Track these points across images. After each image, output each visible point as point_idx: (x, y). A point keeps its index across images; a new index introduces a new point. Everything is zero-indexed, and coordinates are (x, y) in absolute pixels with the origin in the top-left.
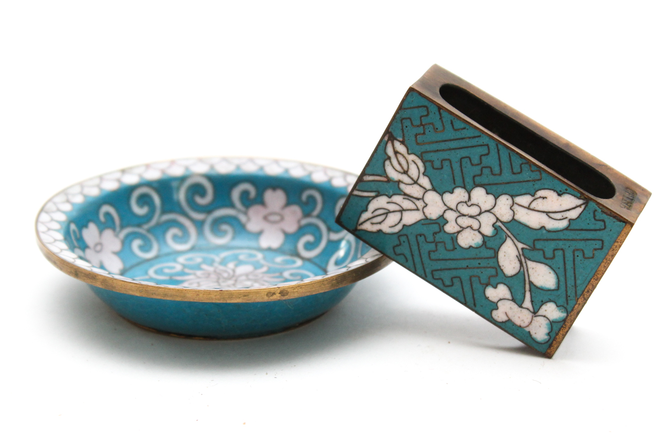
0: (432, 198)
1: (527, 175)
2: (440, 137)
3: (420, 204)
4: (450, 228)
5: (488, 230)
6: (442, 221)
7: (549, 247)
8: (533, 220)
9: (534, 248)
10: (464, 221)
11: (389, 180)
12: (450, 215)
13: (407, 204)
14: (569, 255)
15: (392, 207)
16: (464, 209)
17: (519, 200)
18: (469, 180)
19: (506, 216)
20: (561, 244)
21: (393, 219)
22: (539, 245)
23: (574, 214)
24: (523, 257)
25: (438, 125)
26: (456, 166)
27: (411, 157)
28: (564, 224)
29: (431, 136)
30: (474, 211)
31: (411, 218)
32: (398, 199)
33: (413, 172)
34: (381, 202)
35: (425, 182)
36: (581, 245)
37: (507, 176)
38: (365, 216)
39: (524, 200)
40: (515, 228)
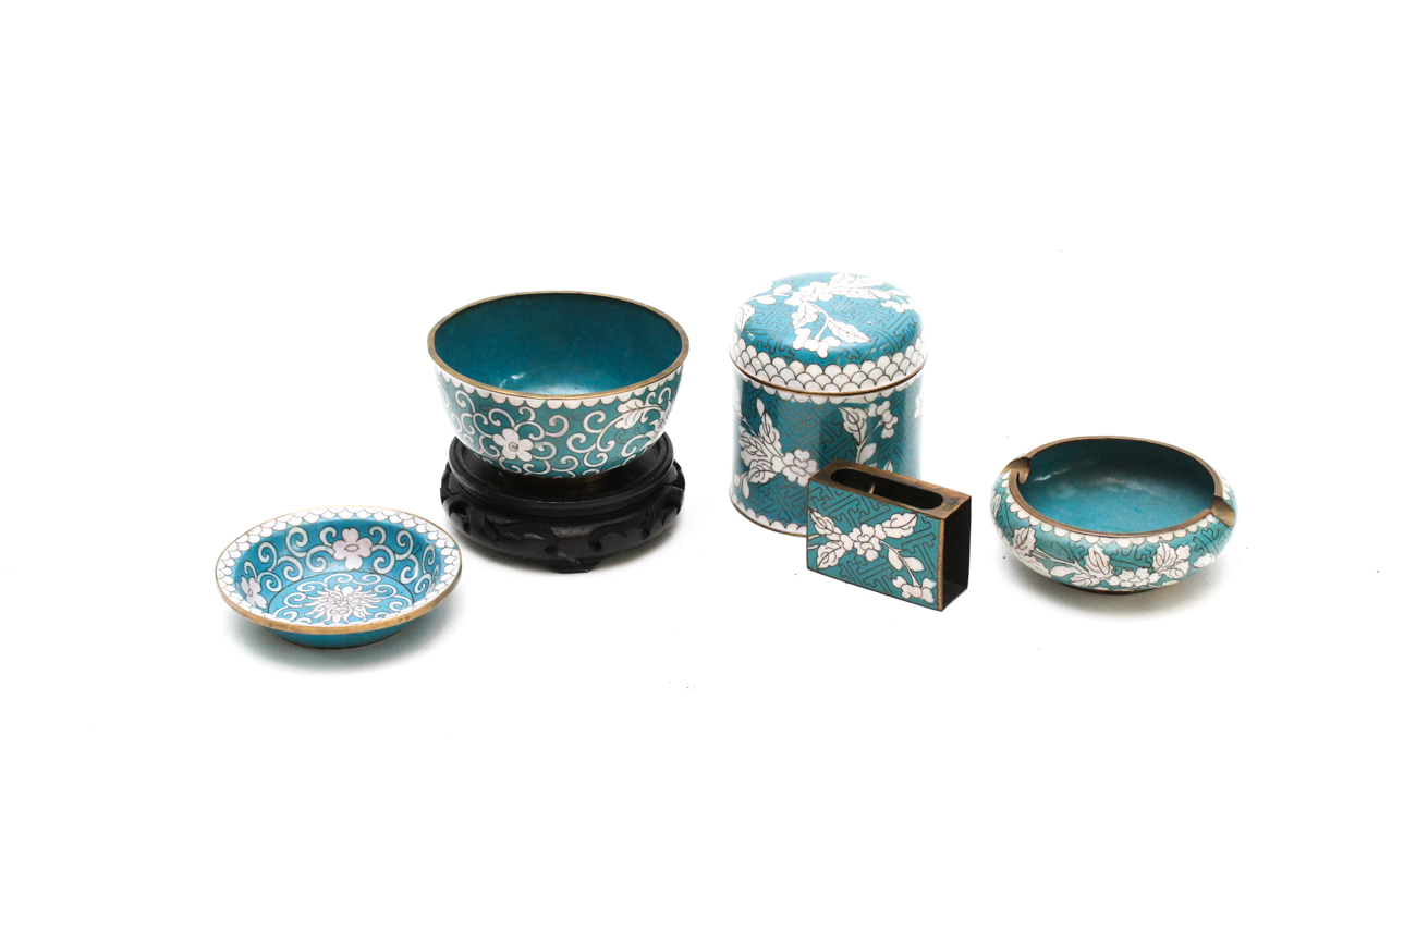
0: (844, 537)
1: (883, 509)
2: (834, 502)
3: (840, 543)
4: (860, 552)
5: (878, 548)
6: (854, 550)
7: (910, 546)
8: (896, 533)
9: (904, 550)
10: (865, 546)
11: (821, 535)
12: (857, 545)
13: (835, 546)
14: (921, 547)
15: (829, 550)
16: (862, 539)
17: (884, 524)
18: (857, 522)
19: (882, 536)
20: (914, 542)
21: (832, 556)
22: (905, 547)
23: (913, 523)
24: (901, 556)
25: (830, 496)
26: (848, 516)
27: (825, 518)
28: (911, 531)
29: (829, 503)
30: (866, 539)
31: (840, 553)
32: (829, 544)
33: (830, 527)
34: (822, 550)
35: (837, 530)
36: (924, 540)
37: (873, 513)
38: (819, 560)
39: (887, 524)
40: (888, 542)
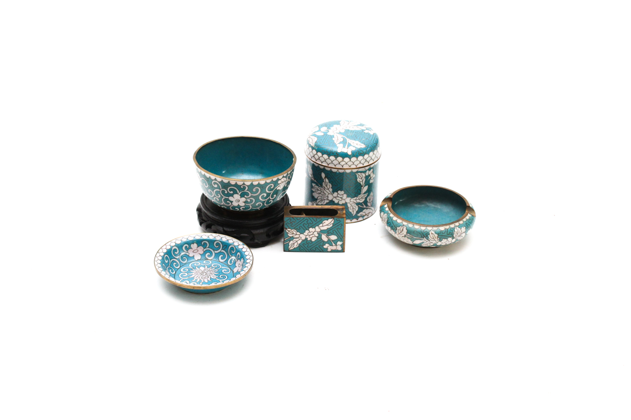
0: (301, 235)
1: (318, 220)
2: (296, 223)
3: (300, 238)
4: (309, 239)
5: (317, 235)
6: (306, 239)
7: (331, 231)
8: (325, 228)
9: (328, 233)
10: (311, 236)
11: (290, 237)
12: (307, 237)
13: (297, 240)
14: (336, 231)
15: (294, 242)
16: (309, 234)
17: (320, 226)
18: (307, 228)
19: (319, 230)
20: (333, 229)
21: (296, 244)
22: (329, 232)
23: (333, 222)
24: (327, 236)
25: (294, 221)
26: (303, 227)
27: (293, 230)
28: (332, 225)
29: (294, 224)
30: (312, 233)
31: (299, 242)
32: (294, 240)
33: (295, 233)
34: (291, 242)
35: (298, 233)
36: (337, 227)
37: (314, 223)
38: (289, 247)
39: (321, 225)
40: (322, 232)
